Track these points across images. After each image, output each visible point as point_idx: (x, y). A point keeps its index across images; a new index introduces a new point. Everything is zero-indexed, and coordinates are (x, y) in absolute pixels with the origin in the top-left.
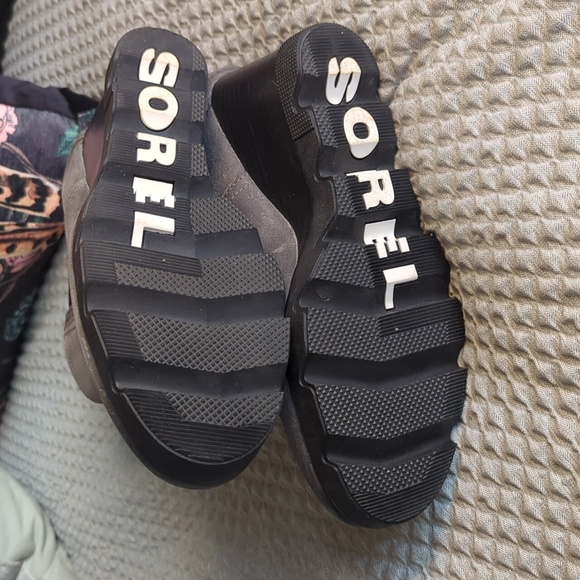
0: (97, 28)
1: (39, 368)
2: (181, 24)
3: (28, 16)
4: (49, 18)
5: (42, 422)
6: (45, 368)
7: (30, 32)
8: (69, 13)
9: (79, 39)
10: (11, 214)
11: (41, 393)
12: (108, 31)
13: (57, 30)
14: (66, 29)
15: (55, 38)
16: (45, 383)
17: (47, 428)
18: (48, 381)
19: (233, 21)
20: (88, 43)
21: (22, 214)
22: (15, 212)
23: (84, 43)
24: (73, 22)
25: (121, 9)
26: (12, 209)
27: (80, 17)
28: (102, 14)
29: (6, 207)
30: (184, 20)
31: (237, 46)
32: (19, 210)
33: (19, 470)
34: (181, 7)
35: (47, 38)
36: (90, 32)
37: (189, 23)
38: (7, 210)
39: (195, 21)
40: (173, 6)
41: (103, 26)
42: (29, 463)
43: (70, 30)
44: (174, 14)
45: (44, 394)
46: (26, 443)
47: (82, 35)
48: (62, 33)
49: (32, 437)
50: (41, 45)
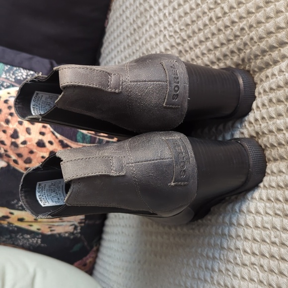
0: (141, 42)
1: (114, 226)
2: (181, 30)
3: (109, 43)
4: (118, 41)
5: (115, 255)
6: (117, 225)
7: (110, 50)
8: (128, 37)
9: (132, 49)
10: (97, 140)
11: (114, 239)
12: (146, 42)
13: (122, 47)
14: (126, 46)
15: (121, 51)
16: (116, 234)
17: (117, 258)
18: (118, 233)
19: (207, 22)
20: (137, 50)
21: (103, 140)
22: (99, 139)
23: (135, 51)
24: (129, 41)
25: (152, 29)
26: (98, 137)
27: (133, 38)
28: (143, 34)
29: (95, 136)
30: (182, 27)
31: (210, 35)
32: (101, 138)
33: (104, 282)
34: (181, 20)
35: (118, 52)
36: (137, 44)
37: (185, 29)
38: (95, 138)
39: (188, 27)
40: (176, 21)
41: (143, 40)
42: (109, 279)
43: (128, 46)
44: (177, 26)
45: (116, 240)
46: (108, 267)
47: (134, 47)
48: (124, 48)
49: (110, 264)
50: (115, 56)
